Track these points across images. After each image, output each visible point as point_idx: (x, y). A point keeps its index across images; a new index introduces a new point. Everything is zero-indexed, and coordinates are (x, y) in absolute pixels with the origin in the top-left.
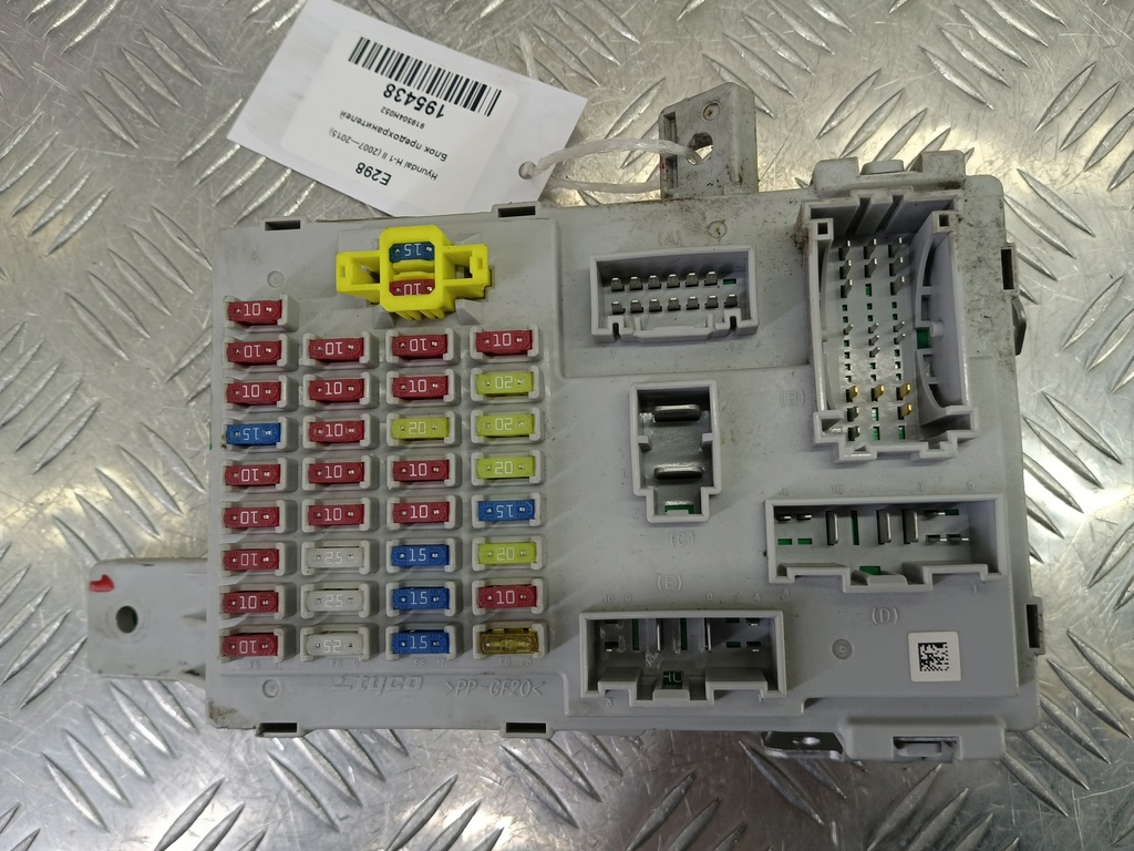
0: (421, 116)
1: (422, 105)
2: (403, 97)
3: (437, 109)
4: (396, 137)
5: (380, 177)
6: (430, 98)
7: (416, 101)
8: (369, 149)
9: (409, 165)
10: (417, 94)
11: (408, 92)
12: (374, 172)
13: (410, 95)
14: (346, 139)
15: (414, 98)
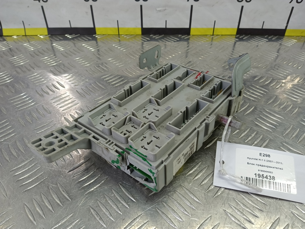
0: (261, 173)
1: (262, 176)
2: (269, 177)
3: (257, 176)
4: (264, 166)
5: (263, 155)
6: (261, 178)
7: (265, 177)
8: (270, 161)
9: (257, 159)
10: (265, 179)
11: (268, 179)
12: (265, 156)
13: (267, 178)
14: (277, 162)
15: (265, 178)
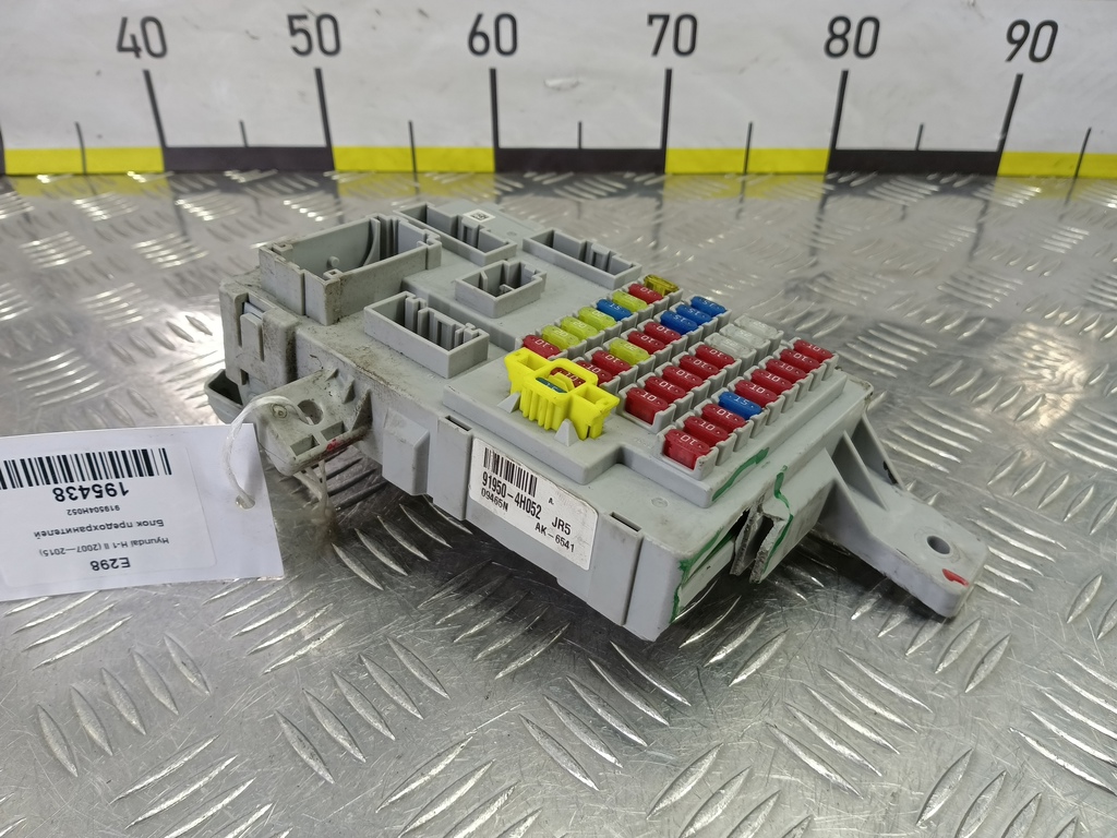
0: (106, 500)
1: (100, 492)
2: (77, 493)
3: (117, 487)
4: (102, 527)
5: (118, 563)
6: (103, 482)
7: (91, 491)
8: (86, 548)
9: (134, 543)
10: (88, 484)
11: (77, 487)
12: (110, 563)
13: (81, 489)
14: (61, 551)
15: (88, 489)
